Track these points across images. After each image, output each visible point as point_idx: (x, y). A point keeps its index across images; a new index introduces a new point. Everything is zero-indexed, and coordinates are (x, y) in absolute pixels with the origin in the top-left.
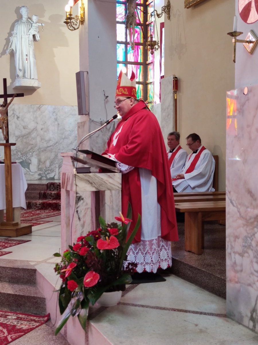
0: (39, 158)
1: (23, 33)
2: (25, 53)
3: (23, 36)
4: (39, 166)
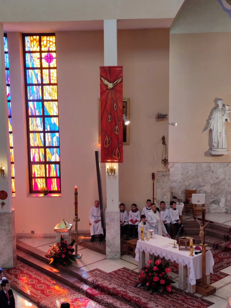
0: (226, 198)
1: (218, 118)
2: (219, 131)
3: (218, 120)
4: (226, 203)
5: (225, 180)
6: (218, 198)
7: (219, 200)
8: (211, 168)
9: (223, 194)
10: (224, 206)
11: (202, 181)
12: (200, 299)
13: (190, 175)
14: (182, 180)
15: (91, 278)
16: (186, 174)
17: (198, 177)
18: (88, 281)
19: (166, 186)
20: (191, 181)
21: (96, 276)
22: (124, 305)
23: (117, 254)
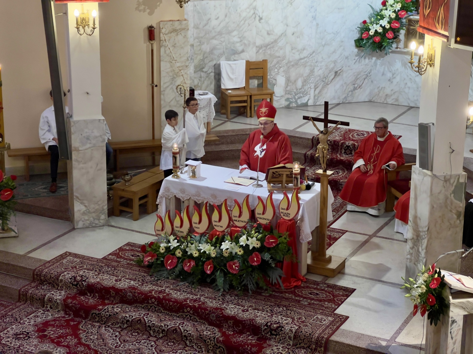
0: (287, 76)
4: (287, 87)
5: (286, 35)
6: (272, 77)
7: (274, 81)
8: (258, 10)
9: (280, 67)
10: (283, 93)
11: (239, 40)
12: (325, 286)
13: (213, 28)
14: (197, 40)
15: (65, 273)
16: (205, 25)
17: (229, 33)
18: (61, 280)
19: (180, 54)
20: (215, 42)
21: (76, 267)
22: (166, 319)
23: (101, 214)
